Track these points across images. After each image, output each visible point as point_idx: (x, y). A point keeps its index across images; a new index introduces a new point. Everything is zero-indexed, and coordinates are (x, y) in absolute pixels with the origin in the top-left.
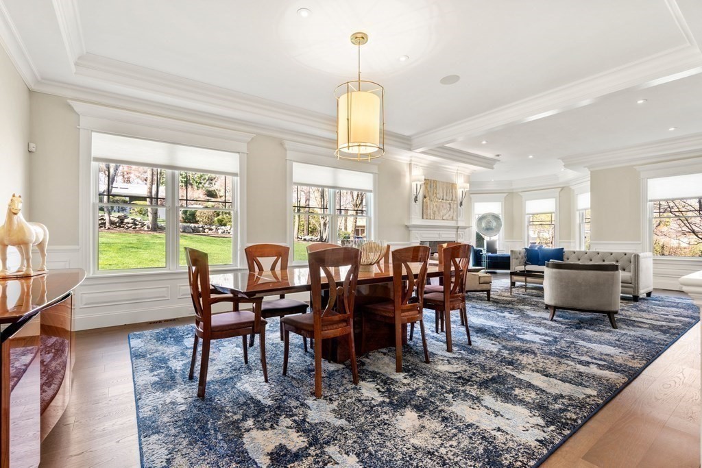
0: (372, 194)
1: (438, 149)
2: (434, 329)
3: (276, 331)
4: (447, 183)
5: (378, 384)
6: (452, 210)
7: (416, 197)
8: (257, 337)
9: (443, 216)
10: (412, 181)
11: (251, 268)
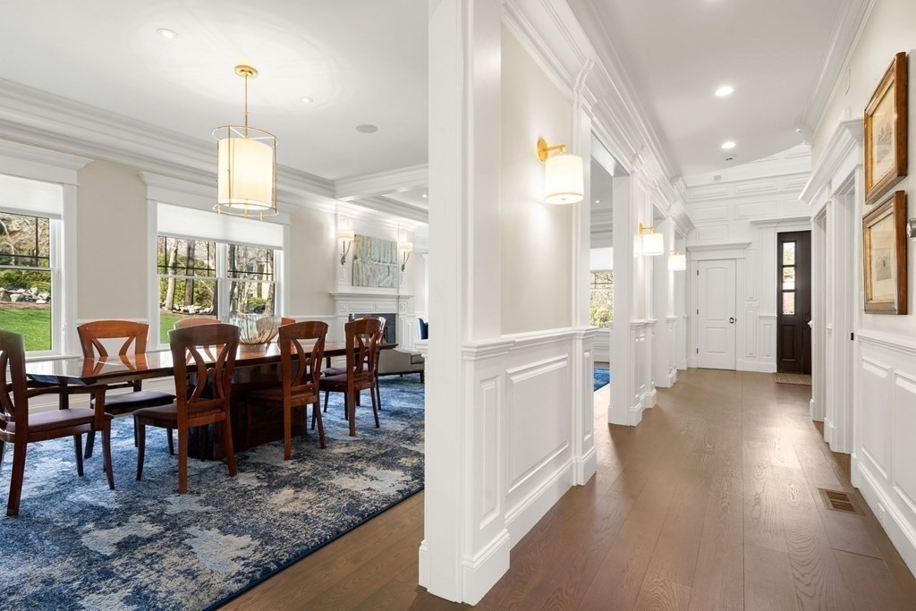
0: (282, 252)
1: (375, 200)
2: (344, 416)
3: (129, 437)
4: (385, 241)
5: (259, 473)
6: (391, 275)
7: (344, 258)
8: (98, 435)
9: (379, 283)
10: (338, 237)
11: (88, 354)
